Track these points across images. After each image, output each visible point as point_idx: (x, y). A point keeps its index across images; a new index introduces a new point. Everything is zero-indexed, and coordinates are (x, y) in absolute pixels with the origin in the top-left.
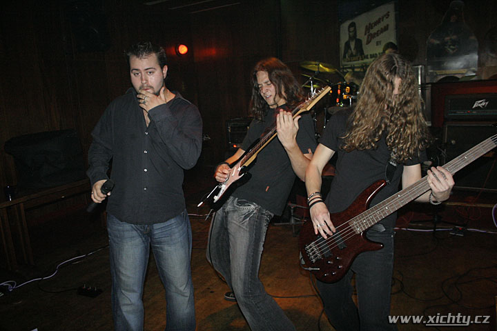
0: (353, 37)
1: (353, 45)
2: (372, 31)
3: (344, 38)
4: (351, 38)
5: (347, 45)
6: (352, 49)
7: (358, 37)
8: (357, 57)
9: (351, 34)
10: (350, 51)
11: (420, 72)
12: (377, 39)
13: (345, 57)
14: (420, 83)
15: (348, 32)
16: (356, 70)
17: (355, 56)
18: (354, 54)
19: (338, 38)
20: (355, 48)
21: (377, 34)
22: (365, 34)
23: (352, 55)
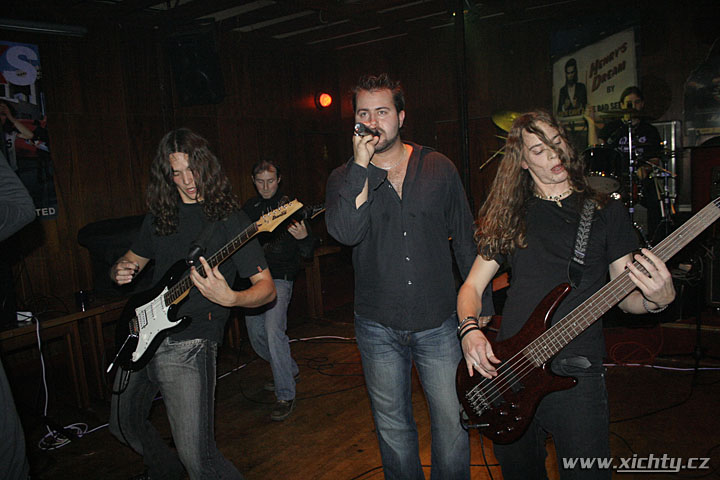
0: (573, 81)
1: (571, 92)
2: (600, 72)
3: (559, 82)
4: (569, 83)
5: (564, 92)
6: (572, 98)
7: (579, 81)
8: (579, 110)
9: (569, 76)
10: (567, 101)
11: (673, 132)
12: (608, 83)
13: (560, 109)
14: (673, 149)
15: (564, 74)
16: (577, 129)
17: (576, 108)
18: (574, 105)
19: (550, 84)
20: (576, 96)
21: (608, 76)
22: (591, 76)
23: (570, 107)
